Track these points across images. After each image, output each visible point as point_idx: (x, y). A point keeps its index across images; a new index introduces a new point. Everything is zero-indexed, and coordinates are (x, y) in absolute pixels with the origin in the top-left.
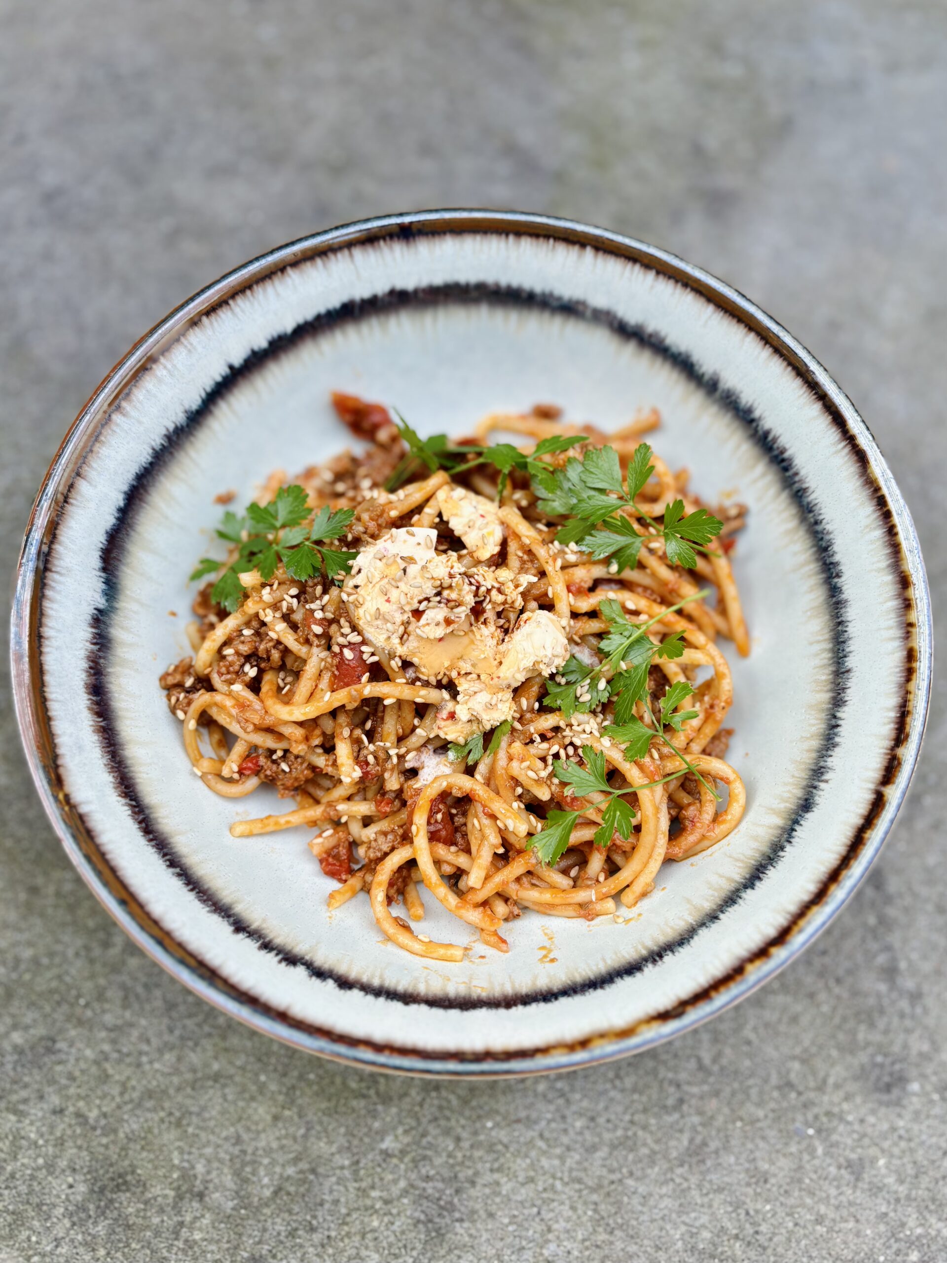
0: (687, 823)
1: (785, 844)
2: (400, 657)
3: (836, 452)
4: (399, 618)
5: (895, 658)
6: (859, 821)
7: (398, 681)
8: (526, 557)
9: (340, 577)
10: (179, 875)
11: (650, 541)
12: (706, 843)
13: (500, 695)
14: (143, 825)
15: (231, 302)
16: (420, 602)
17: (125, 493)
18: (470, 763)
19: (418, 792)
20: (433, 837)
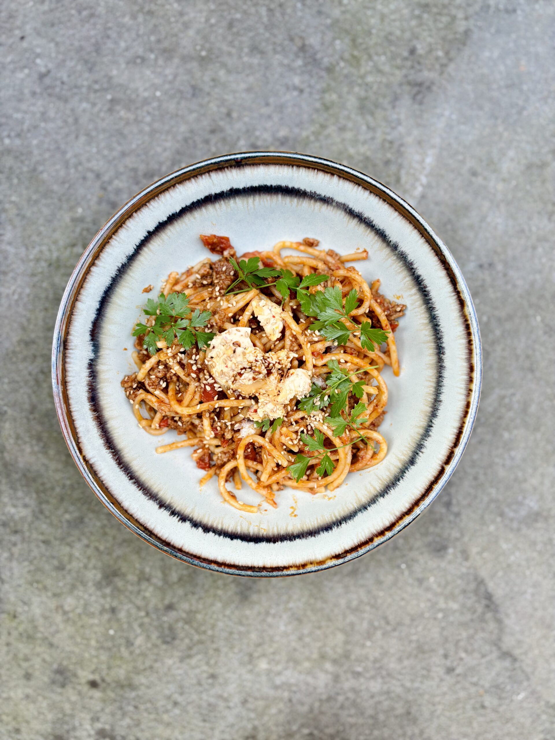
0: (360, 458)
1: (401, 478)
2: (232, 389)
3: (450, 296)
4: (232, 373)
5: (461, 404)
6: (433, 479)
7: (231, 399)
8: (294, 340)
9: (205, 349)
10: (135, 483)
11: (355, 332)
12: (367, 466)
13: (278, 407)
14: (118, 461)
15: (147, 204)
16: (241, 369)
17: (100, 301)
18: (264, 430)
19: (240, 440)
20: (246, 457)
